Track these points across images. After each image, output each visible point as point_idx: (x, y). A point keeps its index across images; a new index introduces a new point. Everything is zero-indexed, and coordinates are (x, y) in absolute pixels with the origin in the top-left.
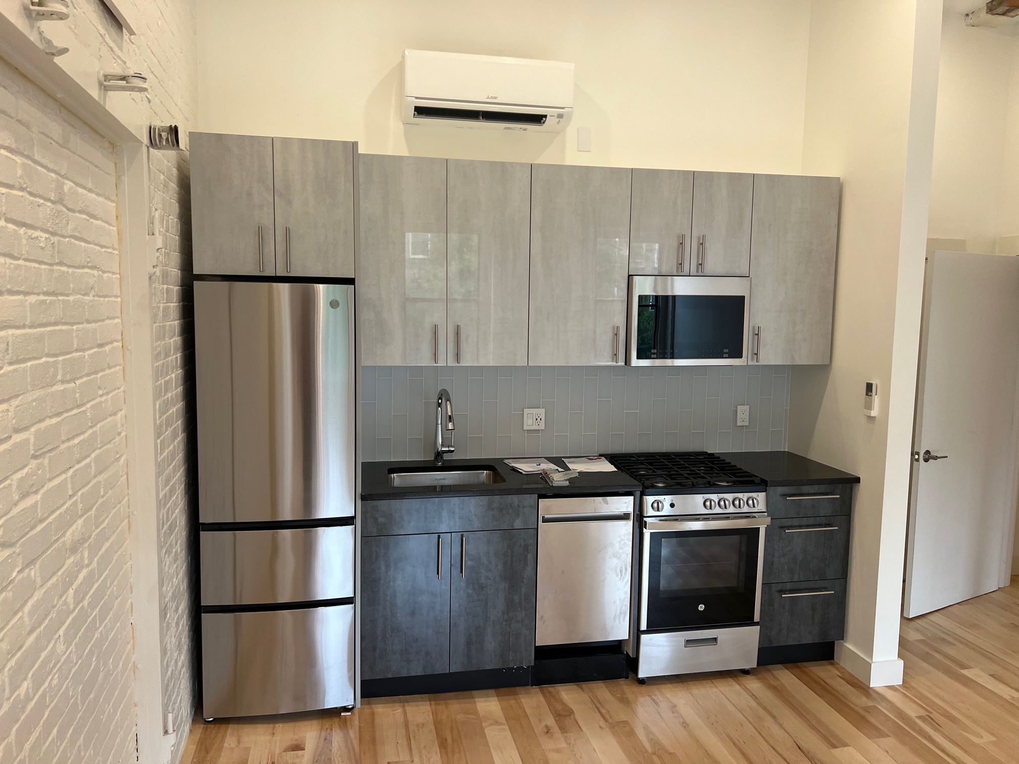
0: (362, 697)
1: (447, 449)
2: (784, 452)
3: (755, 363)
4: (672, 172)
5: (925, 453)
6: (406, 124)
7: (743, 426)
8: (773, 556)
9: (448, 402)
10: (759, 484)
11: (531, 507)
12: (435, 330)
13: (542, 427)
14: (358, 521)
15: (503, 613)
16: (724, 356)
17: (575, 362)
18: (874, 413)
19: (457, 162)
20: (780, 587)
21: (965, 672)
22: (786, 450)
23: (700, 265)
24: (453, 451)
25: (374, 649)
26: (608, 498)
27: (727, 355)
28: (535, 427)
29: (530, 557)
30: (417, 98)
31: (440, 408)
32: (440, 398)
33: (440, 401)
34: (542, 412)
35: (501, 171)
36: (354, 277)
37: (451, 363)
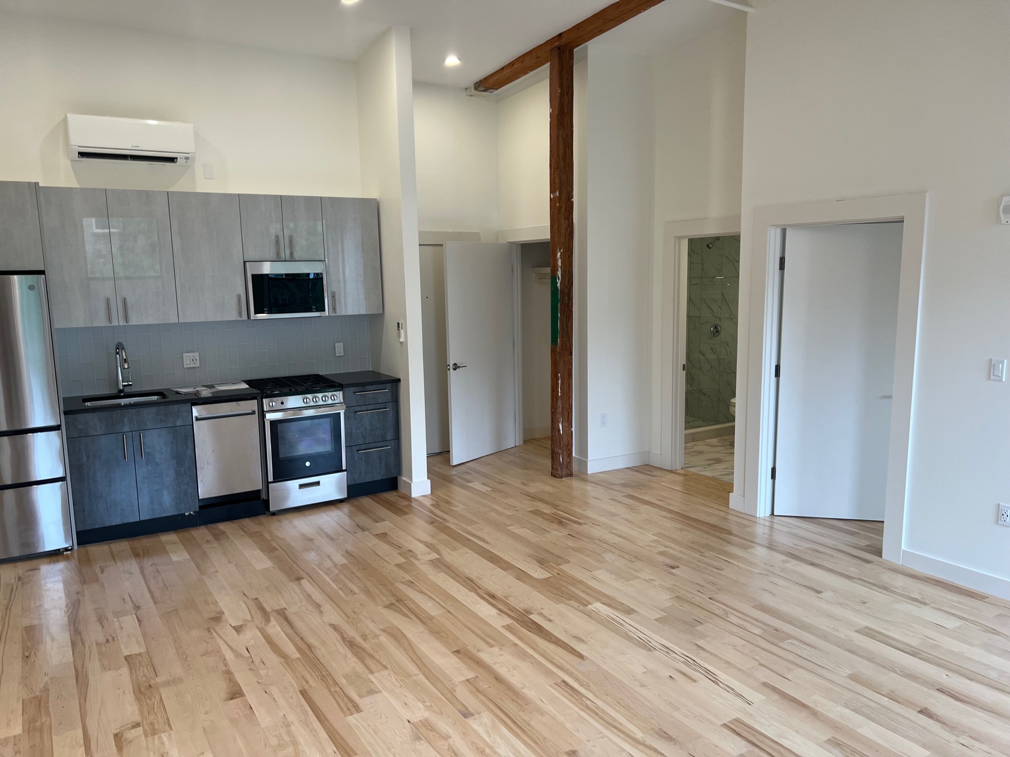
0: (78, 545)
1: (127, 384)
2: (369, 371)
3: (334, 314)
4: (266, 196)
5: (453, 365)
6: (73, 161)
7: (340, 356)
8: (352, 429)
9: (123, 350)
10: (338, 387)
11: (187, 411)
12: (108, 301)
13: (198, 365)
14: (63, 427)
15: (174, 480)
16: (313, 310)
17: (211, 318)
18: (402, 340)
19: (113, 191)
20: (358, 448)
21: (469, 484)
22: (371, 370)
23: (291, 254)
24: (131, 385)
25: (84, 510)
26: (240, 402)
27: (315, 310)
28: (192, 366)
29: (190, 443)
30: (79, 147)
31: (118, 356)
32: (118, 348)
33: (118, 350)
34: (197, 355)
35: (146, 196)
36: (43, 269)
37: (122, 323)
